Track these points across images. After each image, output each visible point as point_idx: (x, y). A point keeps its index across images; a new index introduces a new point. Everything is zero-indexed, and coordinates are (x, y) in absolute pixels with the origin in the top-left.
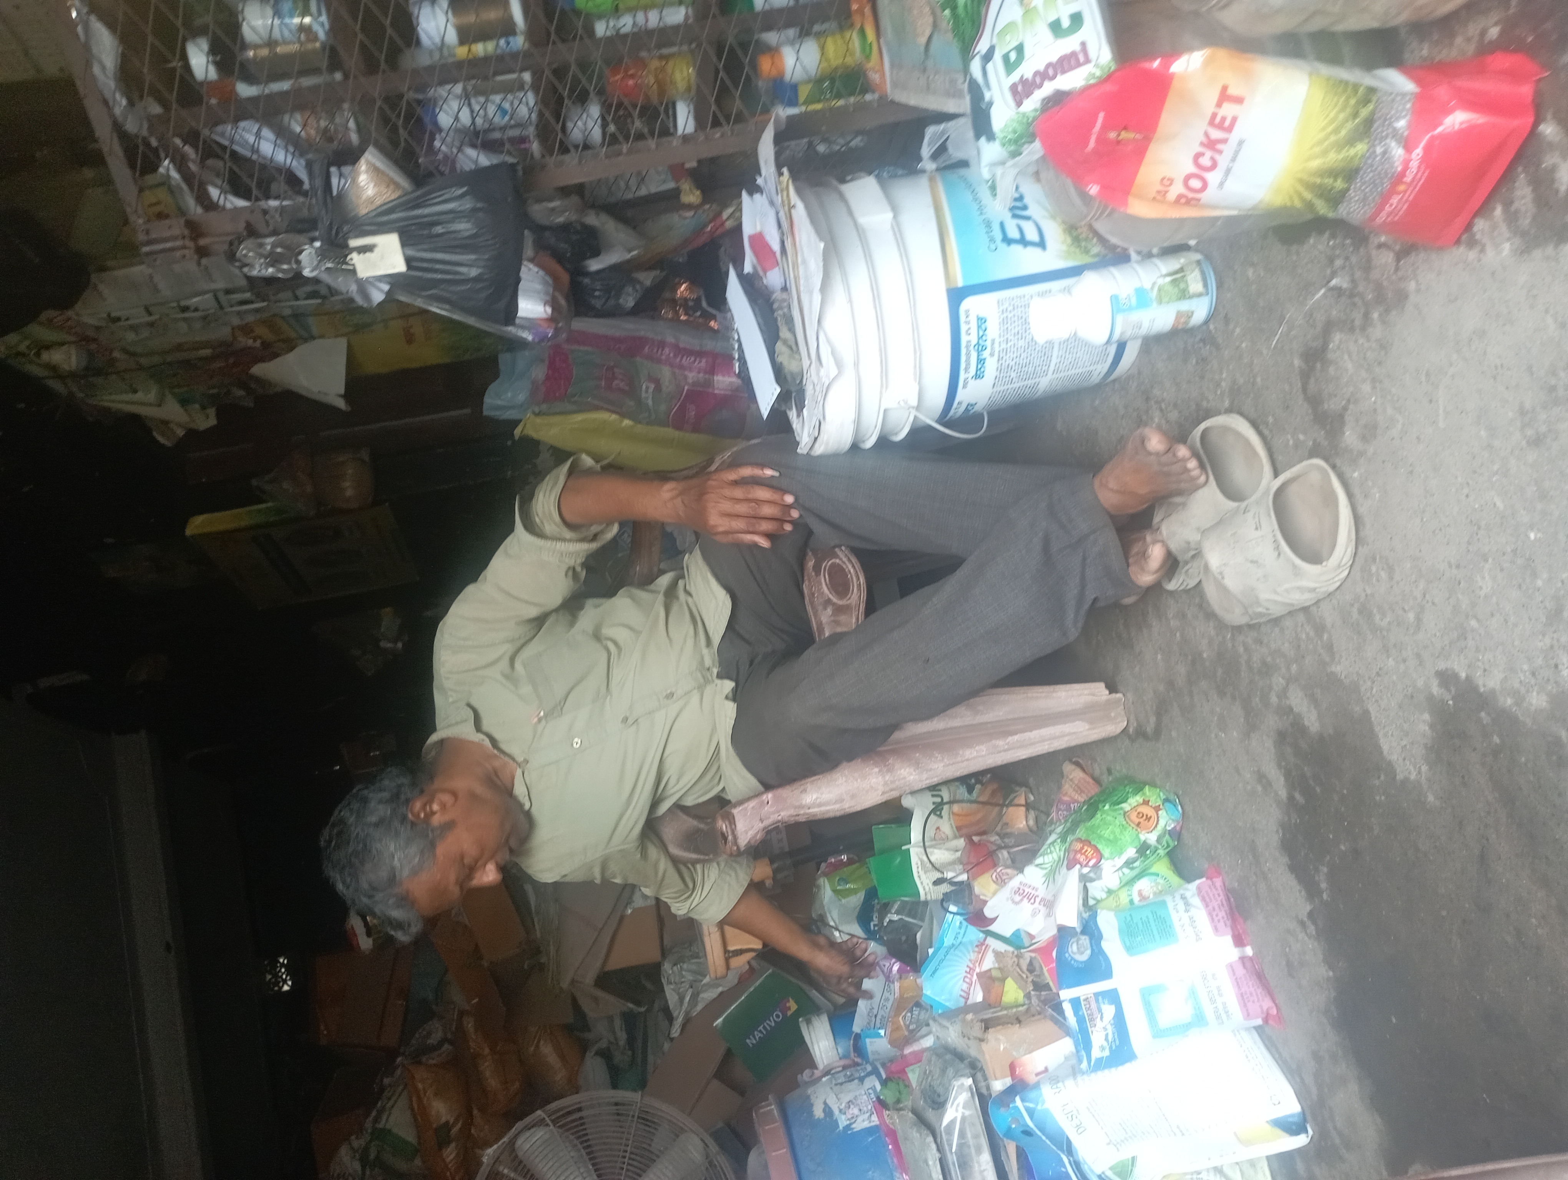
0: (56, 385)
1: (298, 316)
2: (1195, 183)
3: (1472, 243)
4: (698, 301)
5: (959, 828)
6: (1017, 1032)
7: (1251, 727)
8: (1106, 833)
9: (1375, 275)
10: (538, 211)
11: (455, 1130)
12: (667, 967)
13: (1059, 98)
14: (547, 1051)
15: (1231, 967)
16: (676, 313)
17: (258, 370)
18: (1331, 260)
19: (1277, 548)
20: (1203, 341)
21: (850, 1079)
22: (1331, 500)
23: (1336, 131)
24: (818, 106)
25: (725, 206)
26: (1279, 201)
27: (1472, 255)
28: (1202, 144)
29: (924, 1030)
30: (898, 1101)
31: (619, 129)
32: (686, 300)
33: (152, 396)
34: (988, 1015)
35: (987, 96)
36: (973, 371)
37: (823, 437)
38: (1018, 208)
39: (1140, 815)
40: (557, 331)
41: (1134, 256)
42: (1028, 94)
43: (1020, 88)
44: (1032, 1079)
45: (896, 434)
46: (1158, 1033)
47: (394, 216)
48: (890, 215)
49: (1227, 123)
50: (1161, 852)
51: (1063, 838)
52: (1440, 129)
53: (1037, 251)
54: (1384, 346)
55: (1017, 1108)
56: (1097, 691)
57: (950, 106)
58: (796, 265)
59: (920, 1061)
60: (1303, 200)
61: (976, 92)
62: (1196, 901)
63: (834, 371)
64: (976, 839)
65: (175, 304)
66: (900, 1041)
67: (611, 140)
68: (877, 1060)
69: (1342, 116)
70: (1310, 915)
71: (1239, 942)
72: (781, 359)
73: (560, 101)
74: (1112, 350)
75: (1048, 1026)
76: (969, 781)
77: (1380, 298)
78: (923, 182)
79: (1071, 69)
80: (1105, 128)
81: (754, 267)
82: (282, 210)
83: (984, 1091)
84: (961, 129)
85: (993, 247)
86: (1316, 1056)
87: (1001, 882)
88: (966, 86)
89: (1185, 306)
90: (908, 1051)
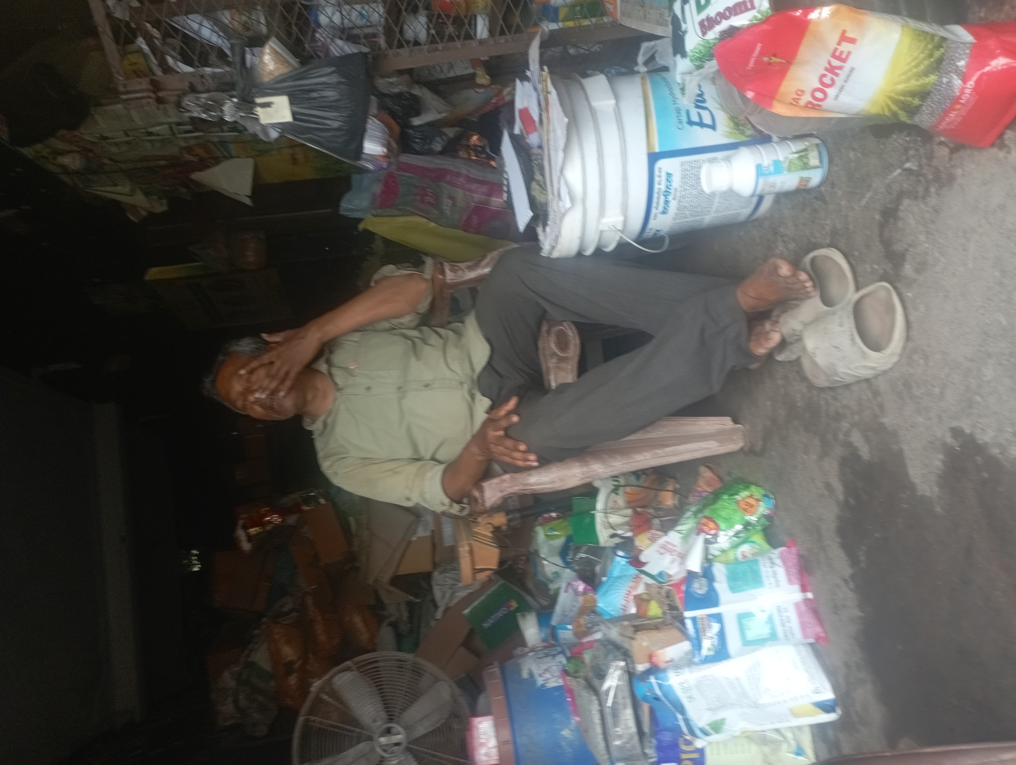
0: (65, 178)
1: (223, 143)
2: (819, 95)
3: (1002, 146)
4: (483, 148)
5: (629, 502)
6: (656, 635)
7: (824, 453)
8: (724, 514)
9: (935, 163)
10: (382, 83)
11: (297, 665)
12: (437, 576)
13: (732, 31)
14: (357, 620)
15: (797, 605)
16: (469, 154)
17: (196, 176)
18: (906, 150)
19: (853, 340)
20: (816, 198)
21: (547, 655)
22: (891, 310)
23: (917, 66)
24: (571, 24)
25: (505, 86)
26: (875, 110)
27: (1001, 154)
28: (826, 69)
29: (596, 628)
30: (576, 672)
31: (437, 33)
32: (476, 146)
33: (126, 189)
34: (637, 623)
35: (684, 26)
36: (661, 208)
37: (559, 247)
38: (700, 102)
39: (747, 504)
40: (390, 164)
41: (775, 138)
42: (711, 27)
43: (706, 23)
44: (662, 665)
45: (606, 247)
46: (746, 643)
47: (286, 84)
48: (612, 102)
49: (844, 56)
50: (759, 528)
51: (695, 514)
52: (987, 69)
53: (710, 131)
54: (936, 211)
55: (650, 683)
56: (726, 422)
57: (659, 31)
58: (548, 131)
59: (592, 648)
60: (890, 110)
61: (676, 23)
62: (778, 561)
63: (568, 204)
64: (639, 510)
65: (143, 131)
66: (581, 633)
67: (432, 40)
68: (565, 644)
69: (922, 56)
70: (853, 577)
71: (804, 589)
72: (534, 193)
73: (400, 12)
74: (755, 200)
75: (675, 633)
76: (637, 474)
77: (937, 179)
78: (637, 80)
79: (742, 12)
80: (762, 54)
81: (521, 131)
82: (214, 76)
83: (631, 670)
84: (664, 46)
85: (680, 126)
86: (847, 666)
87: (653, 540)
88: (669, 19)
89: (805, 174)
90: (585, 640)
